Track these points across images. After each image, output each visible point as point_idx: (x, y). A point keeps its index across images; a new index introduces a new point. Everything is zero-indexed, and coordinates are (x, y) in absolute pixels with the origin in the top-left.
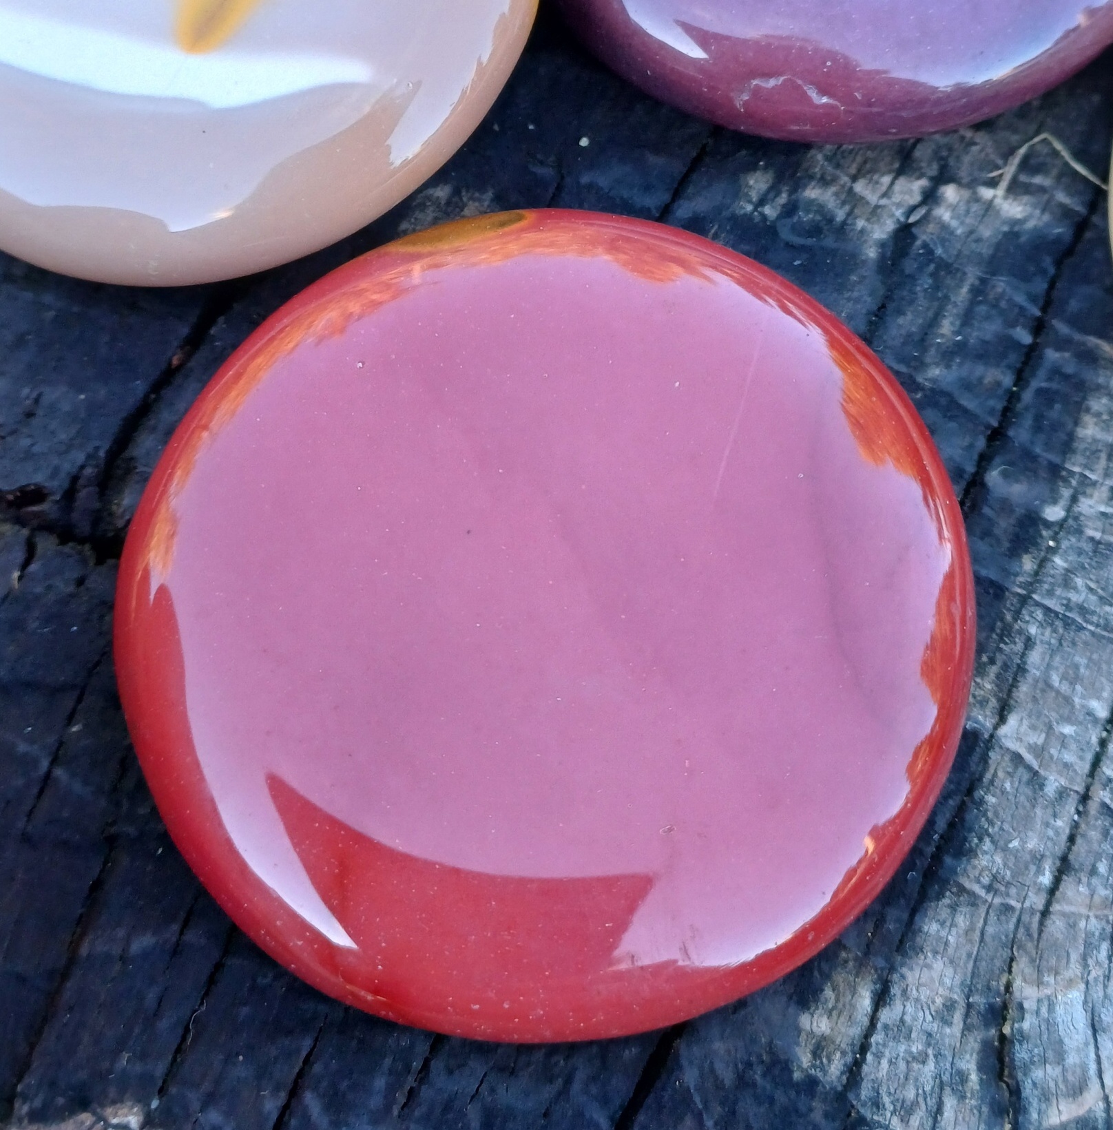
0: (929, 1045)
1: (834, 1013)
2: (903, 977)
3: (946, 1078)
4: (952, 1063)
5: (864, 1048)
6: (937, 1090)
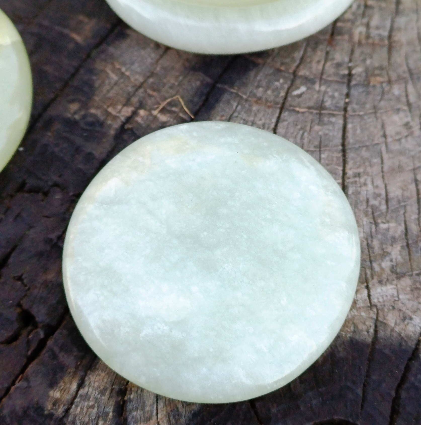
0: (96, 402)
1: (63, 391)
2: (89, 379)
3: (101, 414)
4: (104, 409)
5: (72, 404)
6: (97, 418)
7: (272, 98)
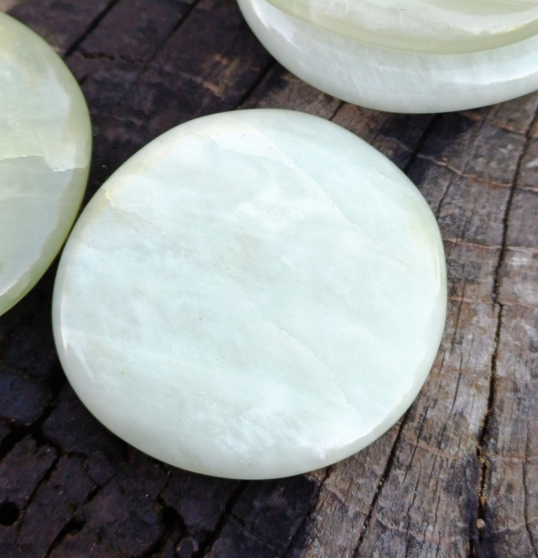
7: (498, 174)
